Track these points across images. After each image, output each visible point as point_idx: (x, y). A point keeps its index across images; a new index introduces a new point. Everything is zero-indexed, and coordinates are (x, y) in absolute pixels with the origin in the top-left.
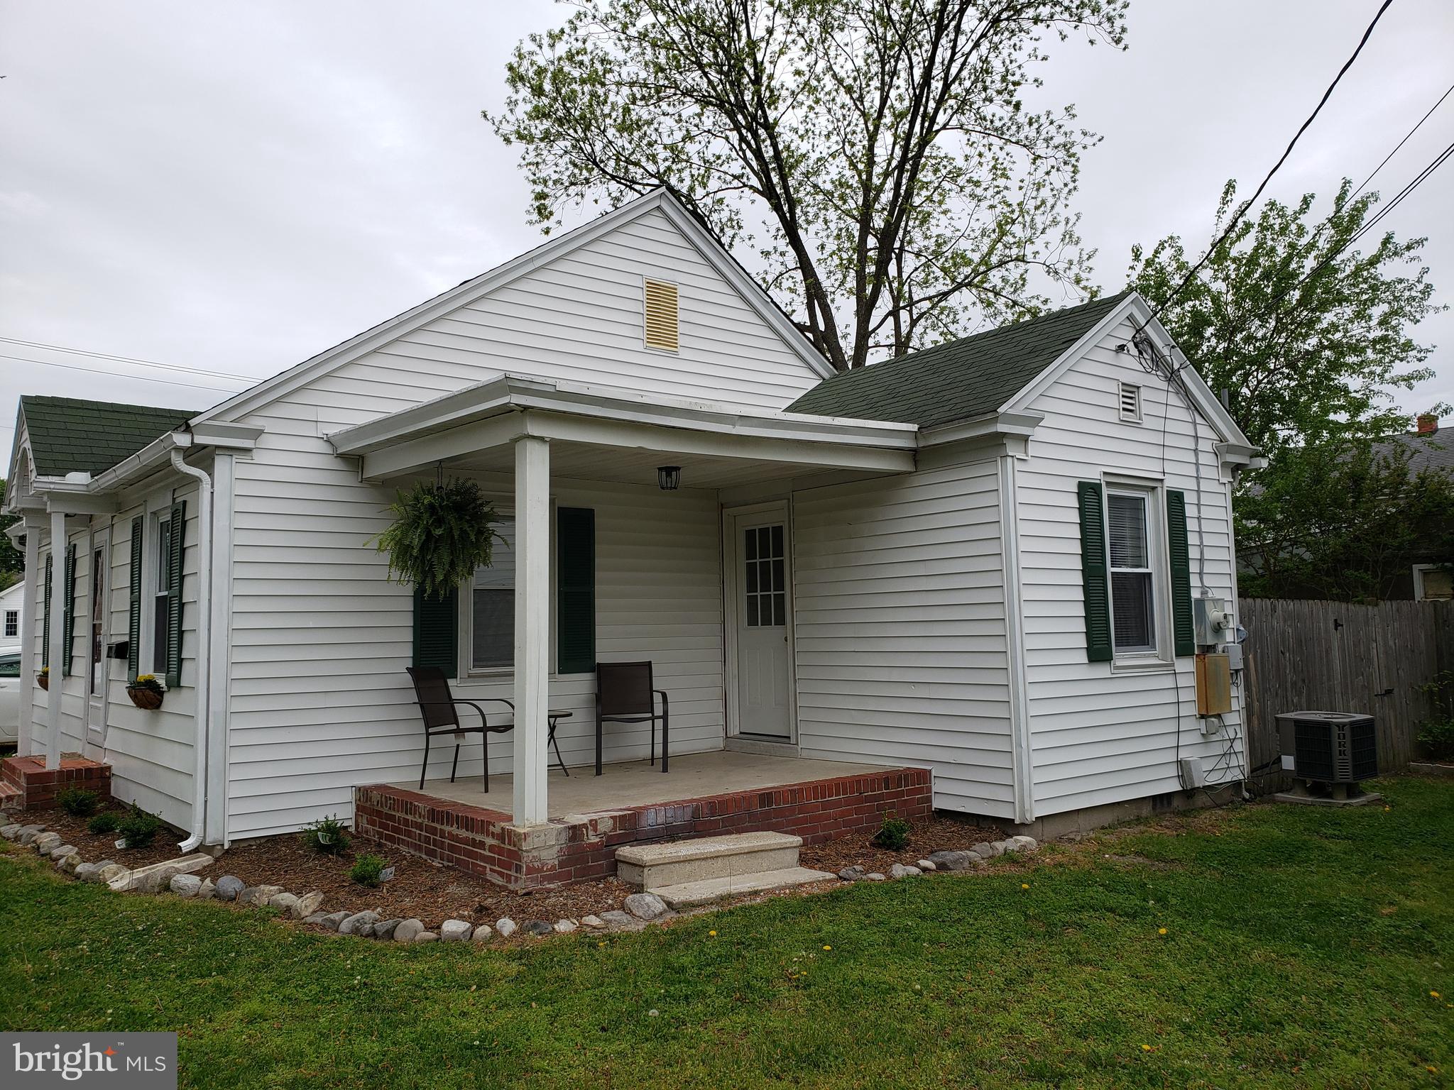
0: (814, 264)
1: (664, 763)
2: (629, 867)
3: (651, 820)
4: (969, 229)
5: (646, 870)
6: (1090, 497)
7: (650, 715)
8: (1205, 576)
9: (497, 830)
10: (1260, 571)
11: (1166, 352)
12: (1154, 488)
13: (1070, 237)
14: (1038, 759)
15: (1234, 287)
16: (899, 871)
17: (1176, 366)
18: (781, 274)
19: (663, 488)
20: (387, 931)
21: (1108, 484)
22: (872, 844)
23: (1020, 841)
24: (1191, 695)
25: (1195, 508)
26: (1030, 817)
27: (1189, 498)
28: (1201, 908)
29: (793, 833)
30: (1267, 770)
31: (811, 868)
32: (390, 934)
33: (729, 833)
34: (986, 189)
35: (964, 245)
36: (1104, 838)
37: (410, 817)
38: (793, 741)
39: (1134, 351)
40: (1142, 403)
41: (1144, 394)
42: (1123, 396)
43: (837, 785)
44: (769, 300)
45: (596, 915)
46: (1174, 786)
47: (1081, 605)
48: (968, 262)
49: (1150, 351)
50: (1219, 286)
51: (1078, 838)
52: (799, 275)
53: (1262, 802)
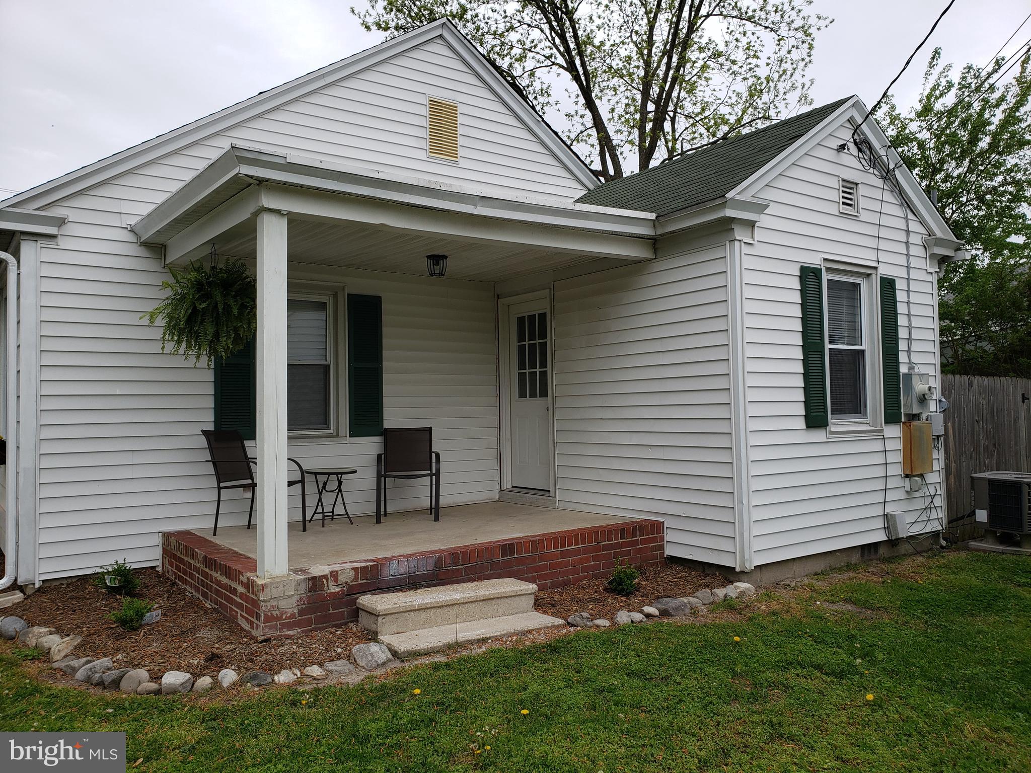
0: (606, 123)
1: (435, 511)
2: (368, 616)
3: (392, 571)
4: (727, 97)
5: (380, 619)
6: (811, 280)
7: (429, 472)
8: (912, 354)
9: (244, 579)
10: (950, 360)
11: (882, 152)
12: (869, 275)
13: (805, 99)
14: (757, 515)
15: (936, 135)
16: (623, 617)
17: (891, 166)
18: (582, 132)
19: (432, 274)
20: (113, 681)
21: (828, 269)
22: (606, 589)
23: (739, 587)
24: (897, 457)
25: (905, 293)
26: (750, 566)
27: (900, 285)
28: (907, 663)
29: (532, 580)
30: (961, 522)
31: (545, 613)
32: (116, 684)
33: (471, 580)
34: (741, 67)
35: (724, 110)
36: (817, 584)
37: (192, 562)
38: (552, 494)
39: (853, 149)
40: (860, 198)
41: (862, 190)
42: (843, 192)
43: (576, 536)
44: (540, 120)
45: (320, 665)
46: (881, 537)
47: (801, 377)
48: (725, 122)
49: (868, 152)
50: (925, 135)
51: (793, 584)
52: (593, 132)
53: (958, 549)
